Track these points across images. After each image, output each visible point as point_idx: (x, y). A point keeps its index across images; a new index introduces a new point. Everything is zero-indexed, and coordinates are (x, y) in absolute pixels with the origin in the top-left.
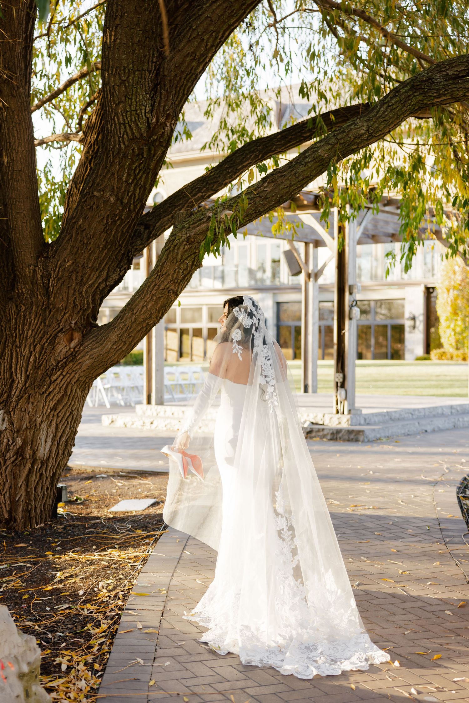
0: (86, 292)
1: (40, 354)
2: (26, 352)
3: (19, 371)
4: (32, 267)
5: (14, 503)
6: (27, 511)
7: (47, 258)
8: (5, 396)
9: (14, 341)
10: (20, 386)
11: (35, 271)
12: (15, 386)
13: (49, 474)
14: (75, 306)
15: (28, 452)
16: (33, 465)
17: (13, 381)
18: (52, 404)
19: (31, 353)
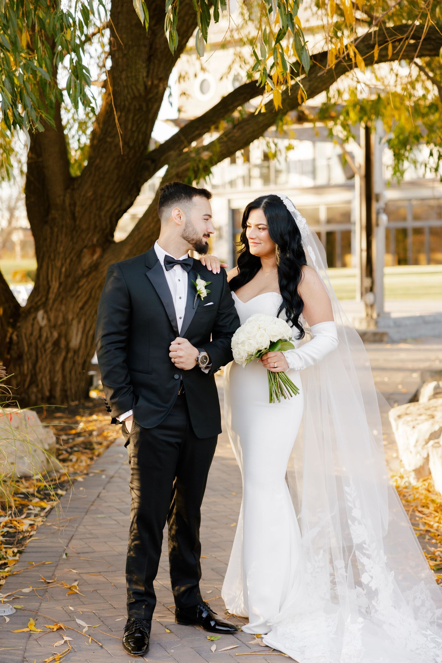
0: (105, 216)
1: (70, 264)
2: (59, 264)
3: (54, 279)
4: (62, 198)
5: (53, 385)
6: (64, 391)
7: (73, 189)
8: (44, 299)
9: (49, 257)
10: (55, 291)
11: (64, 200)
12: (51, 290)
13: (80, 361)
14: (96, 227)
15: (63, 343)
16: (67, 353)
17: (49, 287)
18: (80, 304)
19: (62, 265)
